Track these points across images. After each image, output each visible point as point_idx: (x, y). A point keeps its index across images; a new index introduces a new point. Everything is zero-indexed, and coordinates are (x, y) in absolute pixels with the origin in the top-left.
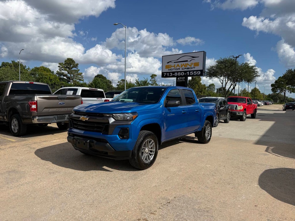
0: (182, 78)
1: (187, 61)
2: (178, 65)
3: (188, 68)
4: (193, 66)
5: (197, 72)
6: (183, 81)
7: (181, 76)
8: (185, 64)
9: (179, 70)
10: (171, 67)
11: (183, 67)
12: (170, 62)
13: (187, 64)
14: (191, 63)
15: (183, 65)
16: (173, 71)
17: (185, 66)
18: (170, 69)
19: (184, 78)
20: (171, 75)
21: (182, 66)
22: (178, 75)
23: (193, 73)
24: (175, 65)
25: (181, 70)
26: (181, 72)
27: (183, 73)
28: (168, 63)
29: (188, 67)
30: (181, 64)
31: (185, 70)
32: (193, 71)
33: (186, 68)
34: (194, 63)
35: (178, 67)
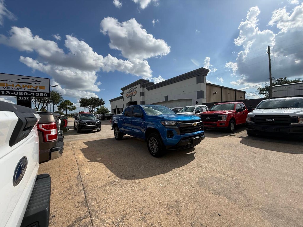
0: (25, 98)
1: (31, 83)
2: (19, 85)
3: (32, 90)
4: (38, 88)
5: (43, 94)
6: (27, 101)
7: (23, 96)
8: (29, 86)
9: (20, 90)
10: (7, 85)
11: (26, 88)
12: (6, 80)
13: (31, 86)
14: (36, 86)
15: (26, 86)
16: (11, 89)
17: (28, 87)
18: (5, 87)
19: (28, 97)
20: (8, 93)
21: (24, 87)
22: (20, 94)
23: (40, 95)
24: (13, 84)
25: (23, 90)
26: (23, 92)
27: (26, 94)
28: (2, 81)
29: (33, 88)
30: (23, 85)
31: (29, 91)
32: (40, 93)
33: (30, 90)
34: (40, 87)
35: (18, 87)
